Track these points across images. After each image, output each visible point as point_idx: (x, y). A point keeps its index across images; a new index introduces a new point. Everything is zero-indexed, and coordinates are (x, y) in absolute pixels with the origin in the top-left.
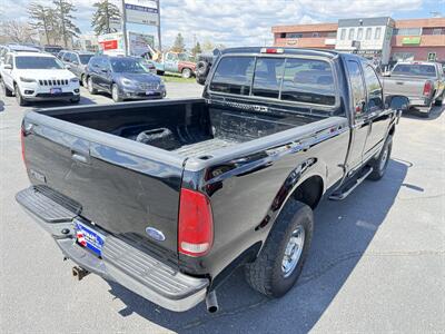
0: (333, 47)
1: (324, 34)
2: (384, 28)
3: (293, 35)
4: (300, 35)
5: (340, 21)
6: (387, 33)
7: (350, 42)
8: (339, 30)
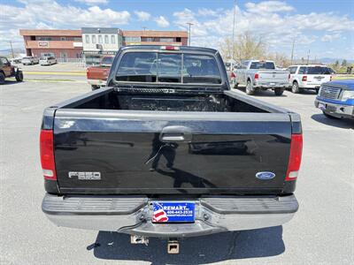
0: (81, 48)
1: (71, 38)
2: (116, 36)
3: (43, 38)
4: (50, 38)
5: (83, 28)
6: (119, 40)
7: (95, 45)
8: (84, 35)
